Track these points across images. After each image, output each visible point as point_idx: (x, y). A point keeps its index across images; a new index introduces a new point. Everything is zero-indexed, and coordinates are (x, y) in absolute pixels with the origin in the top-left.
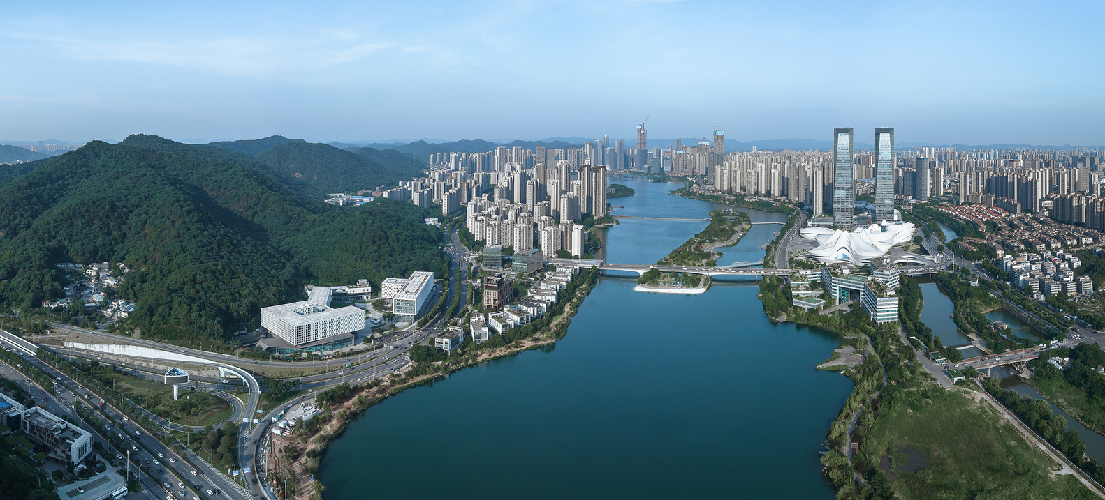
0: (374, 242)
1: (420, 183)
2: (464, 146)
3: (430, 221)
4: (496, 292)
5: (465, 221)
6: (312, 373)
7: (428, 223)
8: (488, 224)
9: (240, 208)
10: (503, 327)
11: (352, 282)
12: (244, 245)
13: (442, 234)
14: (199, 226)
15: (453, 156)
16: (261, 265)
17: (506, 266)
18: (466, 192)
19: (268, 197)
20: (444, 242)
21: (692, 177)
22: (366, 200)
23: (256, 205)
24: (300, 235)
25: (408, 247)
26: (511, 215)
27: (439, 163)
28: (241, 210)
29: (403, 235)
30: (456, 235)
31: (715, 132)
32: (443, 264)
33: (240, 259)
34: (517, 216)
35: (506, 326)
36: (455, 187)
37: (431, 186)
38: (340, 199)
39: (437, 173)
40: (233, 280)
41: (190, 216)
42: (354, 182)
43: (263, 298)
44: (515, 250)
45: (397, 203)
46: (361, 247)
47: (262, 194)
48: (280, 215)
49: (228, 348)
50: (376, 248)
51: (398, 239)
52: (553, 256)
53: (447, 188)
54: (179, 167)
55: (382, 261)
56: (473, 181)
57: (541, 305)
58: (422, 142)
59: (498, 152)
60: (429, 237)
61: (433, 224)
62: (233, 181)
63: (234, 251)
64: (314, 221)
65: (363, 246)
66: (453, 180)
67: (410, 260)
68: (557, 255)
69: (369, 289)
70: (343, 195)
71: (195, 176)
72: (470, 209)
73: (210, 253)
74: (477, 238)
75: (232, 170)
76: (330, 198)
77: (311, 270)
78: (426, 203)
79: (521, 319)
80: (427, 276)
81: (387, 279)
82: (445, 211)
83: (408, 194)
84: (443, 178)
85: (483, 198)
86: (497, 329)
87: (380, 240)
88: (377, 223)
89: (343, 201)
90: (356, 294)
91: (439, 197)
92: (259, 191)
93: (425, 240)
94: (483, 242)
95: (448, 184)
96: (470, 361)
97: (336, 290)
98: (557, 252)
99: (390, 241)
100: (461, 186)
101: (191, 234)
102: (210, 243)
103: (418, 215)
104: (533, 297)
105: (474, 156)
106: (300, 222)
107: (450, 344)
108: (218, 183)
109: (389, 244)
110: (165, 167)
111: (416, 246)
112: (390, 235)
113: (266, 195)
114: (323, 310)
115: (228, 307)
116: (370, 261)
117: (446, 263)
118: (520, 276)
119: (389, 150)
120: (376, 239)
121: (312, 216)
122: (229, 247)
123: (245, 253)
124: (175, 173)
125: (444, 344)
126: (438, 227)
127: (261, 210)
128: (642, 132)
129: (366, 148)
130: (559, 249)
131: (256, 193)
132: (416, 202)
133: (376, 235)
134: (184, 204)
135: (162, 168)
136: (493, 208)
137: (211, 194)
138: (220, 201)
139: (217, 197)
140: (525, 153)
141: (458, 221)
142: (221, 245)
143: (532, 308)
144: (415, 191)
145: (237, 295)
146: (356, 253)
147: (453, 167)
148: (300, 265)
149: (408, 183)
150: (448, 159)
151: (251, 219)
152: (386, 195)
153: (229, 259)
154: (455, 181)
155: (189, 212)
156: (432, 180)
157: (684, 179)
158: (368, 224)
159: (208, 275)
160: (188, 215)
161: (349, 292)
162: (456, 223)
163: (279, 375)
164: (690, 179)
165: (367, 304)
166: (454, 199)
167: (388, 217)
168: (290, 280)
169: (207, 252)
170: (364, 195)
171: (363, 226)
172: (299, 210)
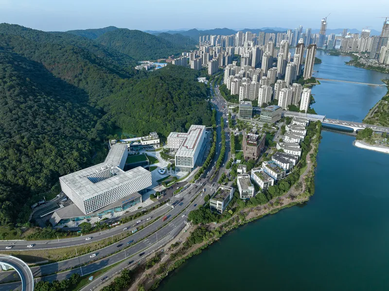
0: (163, 101)
1: (194, 54)
2: (217, 32)
3: (202, 80)
4: (255, 148)
5: (223, 79)
6: (99, 247)
7: (200, 81)
8: (240, 85)
9: (69, 77)
10: (264, 184)
11: (145, 134)
12: (61, 110)
13: (209, 89)
14: (19, 99)
15: (212, 37)
16: (72, 127)
17: (255, 116)
18: (222, 60)
19: (89, 68)
20: (210, 95)
21: (356, 53)
22: (162, 65)
23: (81, 74)
24: (112, 95)
25: (187, 104)
26: (254, 77)
27: (204, 42)
28: (70, 78)
29: (183, 94)
30: (217, 90)
31: (385, 22)
32: (212, 116)
33: (53, 125)
34: (259, 79)
35: (267, 183)
36: (215, 56)
37: (201, 56)
38: (146, 64)
39: (204, 47)
40: (37, 150)
41: (11, 91)
42: (155, 54)
43: (64, 164)
44: (259, 103)
45: (180, 67)
46: (153, 105)
47: (85, 66)
48: (98, 81)
49: (15, 234)
50: (164, 106)
51: (180, 98)
52: (286, 109)
53: (211, 58)
54: (24, 47)
55: (168, 116)
56: (226, 53)
57: (291, 160)
58: (195, 30)
59: (237, 35)
60: (201, 93)
61: (203, 82)
62: (64, 57)
63: (49, 118)
64: (123, 84)
65: (155, 104)
66: (214, 52)
67: (189, 114)
68: (288, 108)
69: (158, 141)
70: (148, 62)
71: (37, 54)
72: (226, 72)
73: (23, 124)
74: (232, 93)
75: (65, 49)
76: (140, 64)
77: (117, 124)
78: (198, 67)
79: (278, 176)
80: (201, 130)
81: (172, 133)
82: (210, 72)
83: (187, 61)
84: (208, 50)
85: (233, 64)
86: (259, 184)
87: (167, 99)
88: (165, 86)
89: (148, 66)
90: (148, 145)
91: (206, 62)
92: (83, 64)
93: (198, 95)
94: (237, 96)
95: (211, 54)
96: (240, 221)
97: (133, 142)
98: (289, 106)
99: (174, 99)
100: (219, 56)
101: (6, 108)
102: (26, 114)
103: (194, 75)
104: (282, 150)
105: (224, 37)
106: (113, 85)
107: (222, 205)
108: (53, 59)
109: (173, 102)
110: (13, 48)
111: (193, 102)
112: (174, 96)
113: (88, 67)
114: (115, 174)
115: (26, 181)
116: (159, 117)
117: (213, 115)
118: (266, 126)
119: (177, 34)
120: (164, 99)
121: (122, 81)
122: (44, 115)
123: (60, 118)
124: (21, 52)
125: (218, 204)
126: (206, 83)
127: (84, 78)
128: (324, 23)
129: (164, 33)
130: (290, 104)
131: (80, 65)
132: (192, 67)
133: (164, 96)
134: (8, 80)
135: (10, 48)
136: (241, 72)
137: (48, 67)
138: (54, 73)
139: (52, 70)
140: (253, 36)
141: (218, 79)
142: (37, 114)
143: (285, 164)
144: (191, 59)
145: (38, 167)
146: (150, 111)
147: (212, 44)
148: (109, 120)
149: (187, 54)
150: (209, 39)
151: (76, 85)
152: (173, 63)
153: (42, 126)
154: (215, 52)
155: (11, 87)
156: (201, 52)
157: (351, 54)
158: (158, 87)
159: (11, 151)
160: (9, 90)
161: (143, 144)
162: (217, 80)
163: (65, 255)
164: (355, 54)
165: (157, 152)
166: (215, 65)
167: (174, 80)
168: (96, 137)
169: (20, 124)
170: (161, 62)
171: (154, 89)
172: (112, 77)
